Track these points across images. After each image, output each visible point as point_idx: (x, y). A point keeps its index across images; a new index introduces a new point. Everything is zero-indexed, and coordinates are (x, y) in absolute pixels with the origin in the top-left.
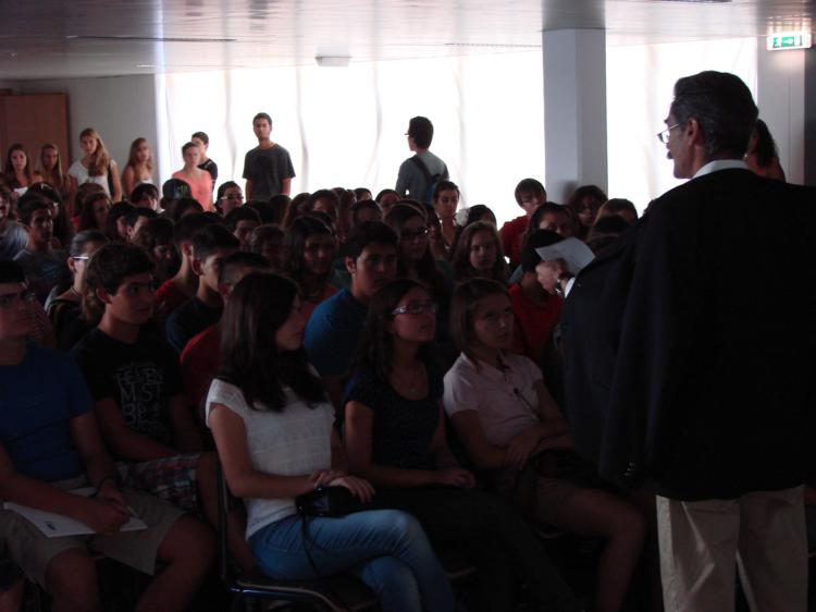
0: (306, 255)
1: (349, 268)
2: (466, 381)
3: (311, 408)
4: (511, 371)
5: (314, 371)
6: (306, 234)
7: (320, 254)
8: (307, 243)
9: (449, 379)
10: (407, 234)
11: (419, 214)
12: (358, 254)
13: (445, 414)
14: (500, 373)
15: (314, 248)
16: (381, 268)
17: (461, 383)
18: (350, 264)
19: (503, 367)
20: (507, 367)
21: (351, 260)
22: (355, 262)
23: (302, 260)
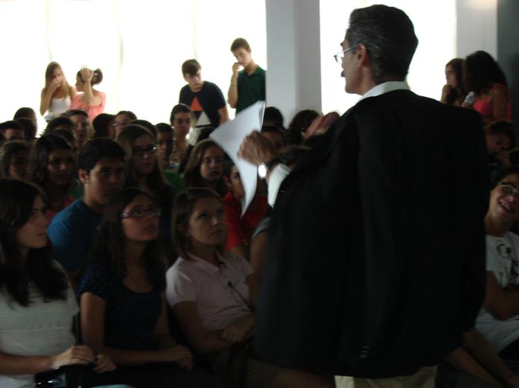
0: (50, 167)
1: (82, 179)
2: (185, 276)
3: (46, 301)
4: (226, 267)
5: (58, 265)
6: (49, 150)
7: (63, 167)
8: (51, 157)
9: (172, 274)
10: (137, 150)
11: (149, 134)
12: (92, 167)
13: (168, 305)
14: (216, 269)
15: (57, 162)
16: (112, 179)
17: (181, 278)
18: (83, 176)
19: (219, 264)
20: (222, 263)
21: (85, 172)
22: (88, 174)
23: (46, 171)
